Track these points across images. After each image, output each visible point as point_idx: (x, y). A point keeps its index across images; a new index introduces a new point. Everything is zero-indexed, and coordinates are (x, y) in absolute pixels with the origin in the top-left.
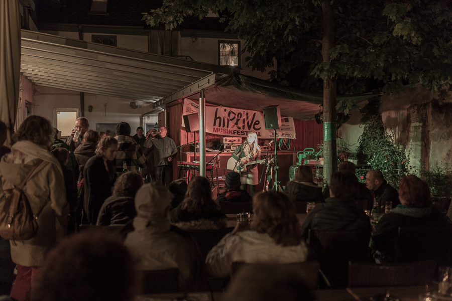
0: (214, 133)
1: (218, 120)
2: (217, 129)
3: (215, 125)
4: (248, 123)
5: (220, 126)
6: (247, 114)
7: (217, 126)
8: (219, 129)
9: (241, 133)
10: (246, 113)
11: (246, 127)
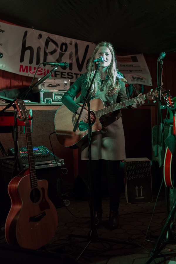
0: (22, 73)
1: (28, 53)
2: (26, 67)
3: (22, 60)
4: (77, 60)
5: (31, 62)
6: (76, 45)
7: (26, 63)
8: (30, 67)
9: (66, 76)
10: (73, 44)
11: (75, 66)
